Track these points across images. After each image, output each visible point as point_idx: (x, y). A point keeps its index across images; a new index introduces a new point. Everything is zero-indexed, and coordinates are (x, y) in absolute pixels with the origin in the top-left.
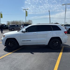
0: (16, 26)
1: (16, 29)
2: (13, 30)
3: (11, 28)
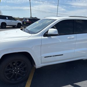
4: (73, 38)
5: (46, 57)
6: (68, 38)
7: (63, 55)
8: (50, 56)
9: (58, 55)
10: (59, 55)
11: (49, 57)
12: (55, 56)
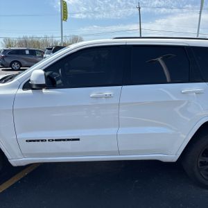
0: (27, 52)
1: (26, 63)
2: (16, 66)
3: (9, 61)
4: (106, 97)
5: (30, 141)
6: (91, 96)
7: (78, 140)
8: (42, 141)
9: (64, 140)
10: (68, 140)
11: (38, 141)
12: (56, 140)
